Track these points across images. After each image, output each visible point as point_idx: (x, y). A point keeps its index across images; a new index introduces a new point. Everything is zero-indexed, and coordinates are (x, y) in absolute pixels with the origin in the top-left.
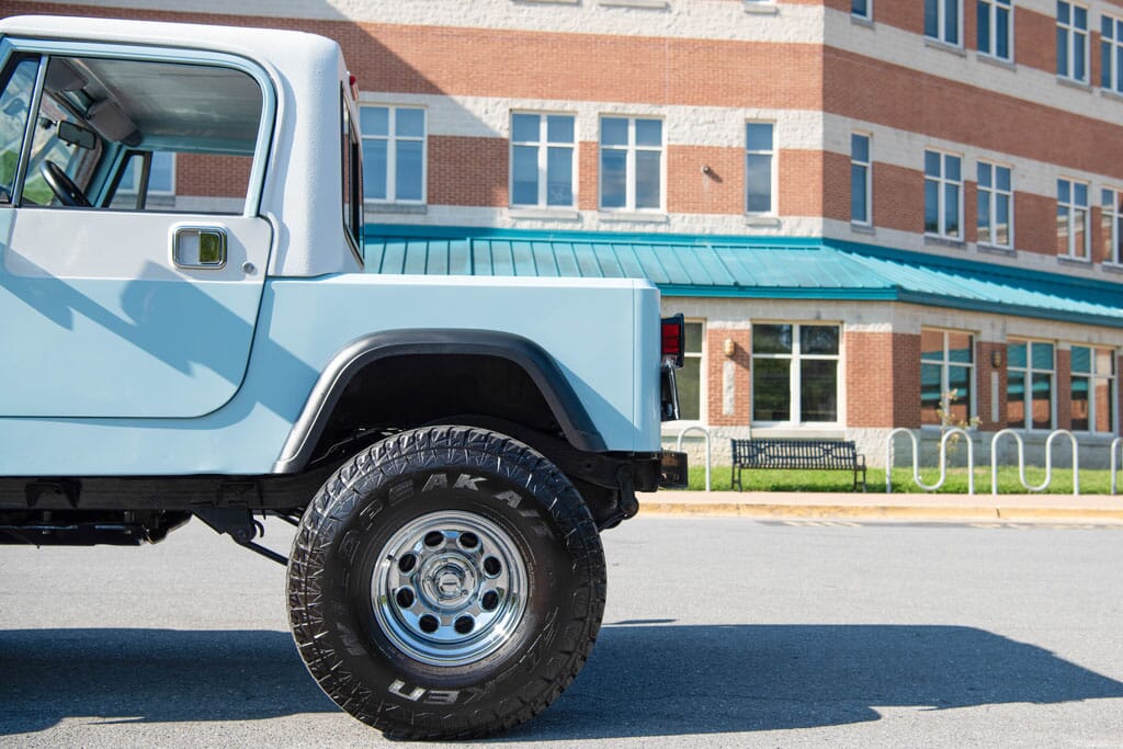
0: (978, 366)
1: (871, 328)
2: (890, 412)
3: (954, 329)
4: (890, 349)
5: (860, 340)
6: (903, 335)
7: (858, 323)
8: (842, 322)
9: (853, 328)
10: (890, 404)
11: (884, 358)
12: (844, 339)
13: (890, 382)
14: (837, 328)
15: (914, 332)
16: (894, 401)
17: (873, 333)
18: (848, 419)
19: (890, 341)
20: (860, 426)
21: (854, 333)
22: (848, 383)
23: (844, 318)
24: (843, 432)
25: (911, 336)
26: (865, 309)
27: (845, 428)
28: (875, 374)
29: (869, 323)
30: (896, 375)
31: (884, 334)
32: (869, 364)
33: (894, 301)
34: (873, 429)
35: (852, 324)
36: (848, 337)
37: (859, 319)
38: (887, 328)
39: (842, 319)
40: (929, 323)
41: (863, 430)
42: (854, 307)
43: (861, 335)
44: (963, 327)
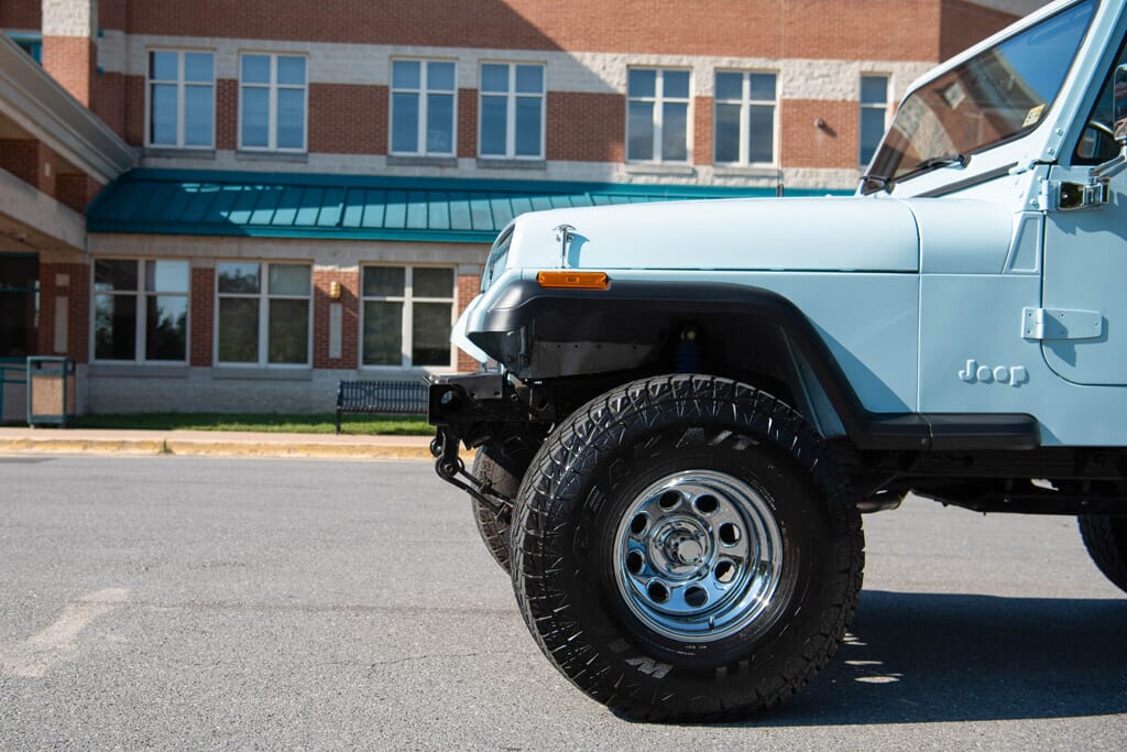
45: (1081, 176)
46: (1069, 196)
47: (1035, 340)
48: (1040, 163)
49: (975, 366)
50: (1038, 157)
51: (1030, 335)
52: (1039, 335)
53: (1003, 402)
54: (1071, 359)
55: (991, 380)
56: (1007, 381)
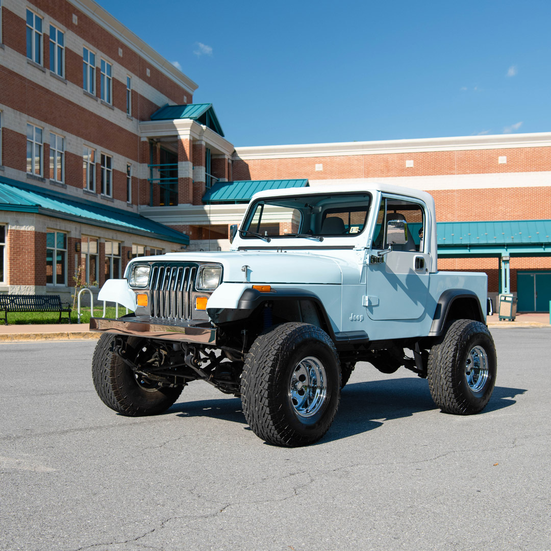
0: (68, 251)
1: (23, 228)
2: (33, 276)
3: (60, 230)
4: (33, 240)
5: (17, 235)
6: (39, 233)
7: (17, 225)
8: (7, 224)
9: (14, 228)
10: (33, 272)
11: (30, 245)
12: (9, 234)
13: (33, 259)
14: (4, 226)
15: (44, 231)
16: (35, 270)
17: (25, 231)
18: (11, 280)
19: (33, 236)
20: (17, 284)
21: (14, 230)
22: (11, 259)
23: (9, 221)
24: (8, 288)
25: (42, 233)
26: (20, 217)
27: (9, 286)
28: (25, 254)
29: (23, 226)
30: (36, 256)
31: (31, 232)
32: (23, 248)
33: (36, 213)
34: (24, 286)
35: (13, 225)
36: (11, 232)
37: (17, 223)
38: (32, 228)
39: (7, 222)
40: (50, 226)
41: (19, 287)
42: (14, 216)
43: (18, 231)
44: (64, 229)
45: (375, 253)
46: (373, 260)
47: (366, 306)
48: (366, 248)
49: (353, 315)
50: (366, 246)
51: (365, 305)
52: (367, 305)
53: (358, 327)
54: (372, 312)
55: (356, 320)
56: (359, 320)
